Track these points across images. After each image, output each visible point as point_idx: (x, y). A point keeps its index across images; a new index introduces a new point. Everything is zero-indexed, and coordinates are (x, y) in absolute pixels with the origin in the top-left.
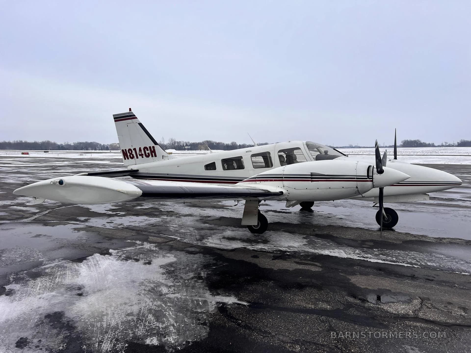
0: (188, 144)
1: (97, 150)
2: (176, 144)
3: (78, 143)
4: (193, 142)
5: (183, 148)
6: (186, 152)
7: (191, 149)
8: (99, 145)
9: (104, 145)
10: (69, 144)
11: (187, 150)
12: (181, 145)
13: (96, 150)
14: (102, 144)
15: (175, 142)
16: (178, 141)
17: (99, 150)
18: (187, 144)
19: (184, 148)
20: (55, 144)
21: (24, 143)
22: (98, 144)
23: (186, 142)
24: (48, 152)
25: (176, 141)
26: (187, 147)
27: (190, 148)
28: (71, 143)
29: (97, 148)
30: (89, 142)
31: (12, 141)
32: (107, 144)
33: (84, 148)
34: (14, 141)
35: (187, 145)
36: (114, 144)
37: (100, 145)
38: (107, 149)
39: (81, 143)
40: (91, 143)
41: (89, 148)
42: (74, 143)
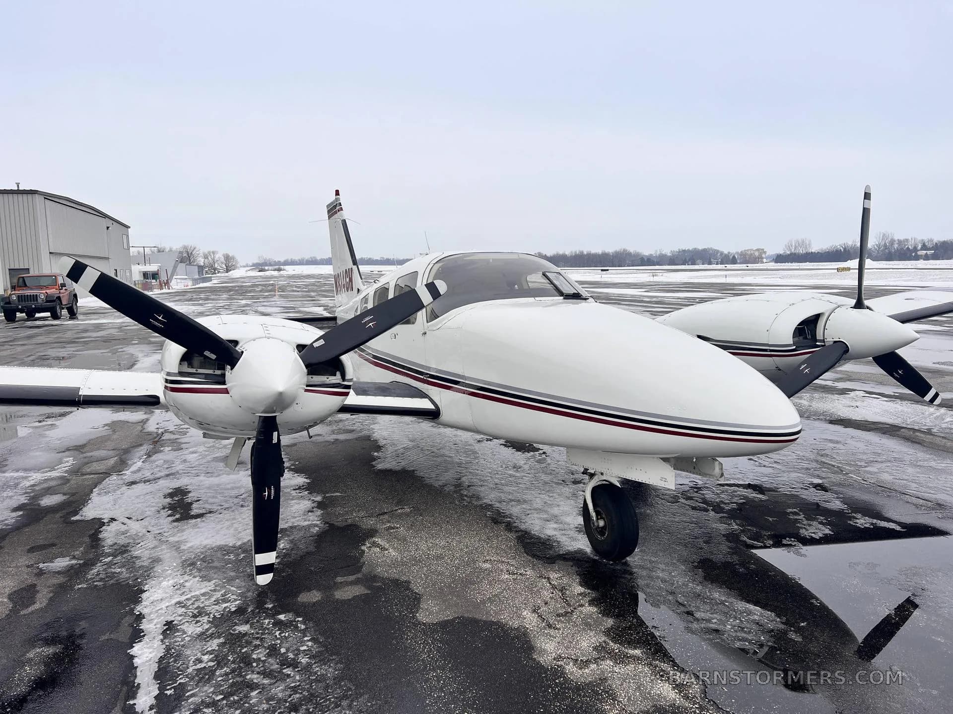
0: (930, 245)
1: (714, 264)
2: (896, 246)
3: (679, 252)
4: (942, 239)
5: (913, 254)
6: (921, 263)
7: (935, 257)
8: (719, 255)
9: (729, 253)
10: (663, 253)
11: (924, 260)
12: (910, 247)
13: (710, 263)
14: (726, 252)
15: (892, 242)
16: (902, 238)
17: (717, 264)
18: (927, 244)
19: (916, 254)
20: (637, 255)
21: (586, 255)
22: (718, 251)
23: (923, 240)
24: (608, 270)
25: (896, 238)
26: (925, 252)
27: (932, 254)
28: (667, 251)
29: (712, 260)
30: (700, 248)
31: (568, 253)
32: (736, 251)
33: (689, 261)
34: (572, 252)
35: (924, 247)
36: (748, 250)
37: (722, 253)
38: (734, 261)
39: (684, 251)
40: (705, 250)
41: (698, 261)
42: (672, 251)
